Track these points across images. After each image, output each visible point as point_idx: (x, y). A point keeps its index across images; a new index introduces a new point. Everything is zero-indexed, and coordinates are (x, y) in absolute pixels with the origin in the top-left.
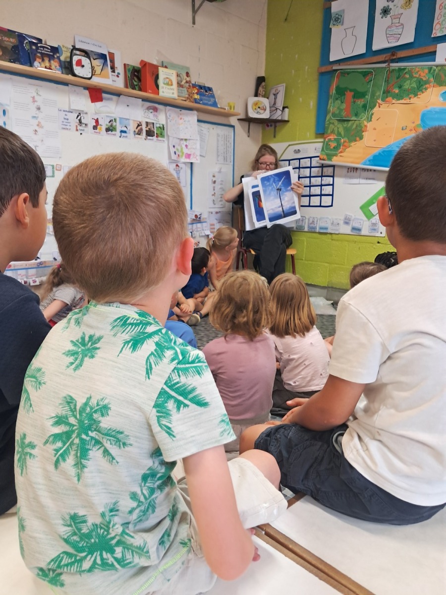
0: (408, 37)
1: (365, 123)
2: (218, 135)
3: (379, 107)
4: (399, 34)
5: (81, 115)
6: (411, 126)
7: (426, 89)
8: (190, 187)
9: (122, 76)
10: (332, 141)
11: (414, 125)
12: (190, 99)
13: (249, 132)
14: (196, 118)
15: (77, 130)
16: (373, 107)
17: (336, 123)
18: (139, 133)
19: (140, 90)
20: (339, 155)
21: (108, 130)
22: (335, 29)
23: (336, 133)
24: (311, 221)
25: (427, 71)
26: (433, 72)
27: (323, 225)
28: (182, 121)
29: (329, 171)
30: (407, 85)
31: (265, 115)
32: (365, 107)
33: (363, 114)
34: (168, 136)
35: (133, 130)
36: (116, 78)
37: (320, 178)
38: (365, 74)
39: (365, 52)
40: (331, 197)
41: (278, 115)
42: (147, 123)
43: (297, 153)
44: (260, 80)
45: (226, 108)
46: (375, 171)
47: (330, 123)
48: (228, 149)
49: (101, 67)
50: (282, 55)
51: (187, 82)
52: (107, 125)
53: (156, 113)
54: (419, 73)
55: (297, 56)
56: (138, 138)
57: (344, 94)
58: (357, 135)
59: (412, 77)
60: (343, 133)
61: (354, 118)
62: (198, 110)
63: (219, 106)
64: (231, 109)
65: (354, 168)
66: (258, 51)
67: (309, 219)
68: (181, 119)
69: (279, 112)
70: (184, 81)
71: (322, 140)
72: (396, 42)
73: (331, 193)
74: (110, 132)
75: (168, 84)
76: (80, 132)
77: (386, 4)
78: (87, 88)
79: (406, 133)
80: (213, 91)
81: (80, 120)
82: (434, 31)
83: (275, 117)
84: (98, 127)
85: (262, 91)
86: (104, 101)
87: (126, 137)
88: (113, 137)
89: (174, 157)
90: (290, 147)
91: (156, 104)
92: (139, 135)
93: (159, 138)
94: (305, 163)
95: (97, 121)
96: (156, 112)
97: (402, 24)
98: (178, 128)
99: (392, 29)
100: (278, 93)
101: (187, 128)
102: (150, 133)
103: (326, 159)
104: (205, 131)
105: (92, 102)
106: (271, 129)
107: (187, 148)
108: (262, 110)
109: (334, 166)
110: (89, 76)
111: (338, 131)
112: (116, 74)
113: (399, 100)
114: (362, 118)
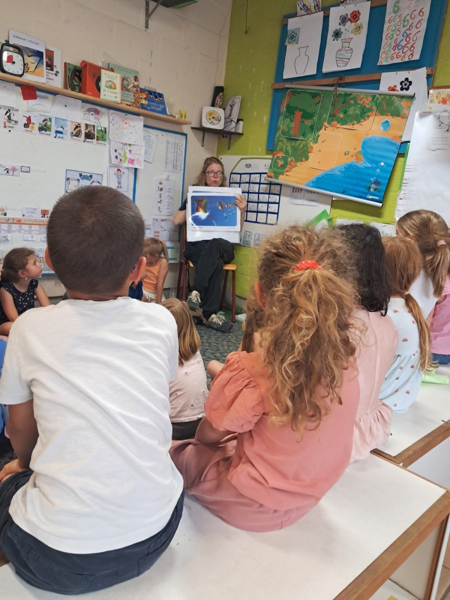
0: (356, 63)
1: (312, 144)
2: (168, 142)
3: (325, 130)
4: (348, 59)
5: (11, 112)
6: (353, 152)
7: (369, 117)
8: (132, 192)
9: (61, 75)
10: (280, 159)
11: (355, 151)
12: (136, 104)
13: (203, 141)
14: (142, 124)
15: (5, 127)
16: (319, 130)
17: (285, 141)
18: (77, 135)
19: (80, 91)
20: (285, 173)
21: (41, 129)
22: (290, 48)
23: (284, 151)
24: (257, 237)
25: (370, 98)
26: (376, 101)
28: (127, 125)
29: (276, 189)
30: (351, 111)
31: (219, 126)
32: (312, 128)
33: (310, 135)
34: (110, 140)
35: (70, 131)
36: (53, 77)
37: (268, 195)
38: (315, 95)
39: (315, 73)
40: (276, 215)
41: (232, 127)
42: (87, 126)
43: (248, 167)
44: (218, 90)
45: (177, 116)
46: (318, 193)
47: (279, 141)
48: (178, 156)
49: (36, 64)
50: (241, 67)
51: (134, 86)
52: (40, 124)
53: (97, 116)
54: (363, 100)
55: (254, 70)
56: (76, 139)
57: (294, 113)
58: (302, 155)
59: (356, 103)
60: (290, 152)
61: (301, 138)
62: (144, 115)
63: (168, 113)
64: (181, 117)
65: (299, 188)
66: (218, 61)
67: (255, 235)
68: (126, 123)
69: (233, 124)
70: (132, 85)
71: (271, 157)
72: (344, 66)
73: (277, 212)
74: (43, 132)
75: (110, 87)
76: (8, 129)
77: (338, 27)
78: (18, 84)
79: (348, 159)
80: (163, 98)
81: (9, 117)
82: (380, 60)
83: (228, 129)
84: (30, 125)
85: (219, 100)
86: (38, 99)
87: (62, 138)
88: (46, 137)
89: (114, 161)
90: (242, 160)
91: (97, 106)
92: (77, 136)
93: (100, 142)
94: (255, 178)
95: (29, 119)
96: (98, 114)
97: (352, 49)
98: (122, 132)
99: (342, 52)
100: (234, 105)
101: (131, 133)
102: (89, 136)
103: (273, 176)
104: (153, 137)
105: (24, 99)
106: (226, 140)
107: (130, 153)
108: (216, 120)
109: (281, 185)
110: (21, 73)
111: (286, 149)
112: (54, 72)
113: (343, 125)
114: (308, 139)
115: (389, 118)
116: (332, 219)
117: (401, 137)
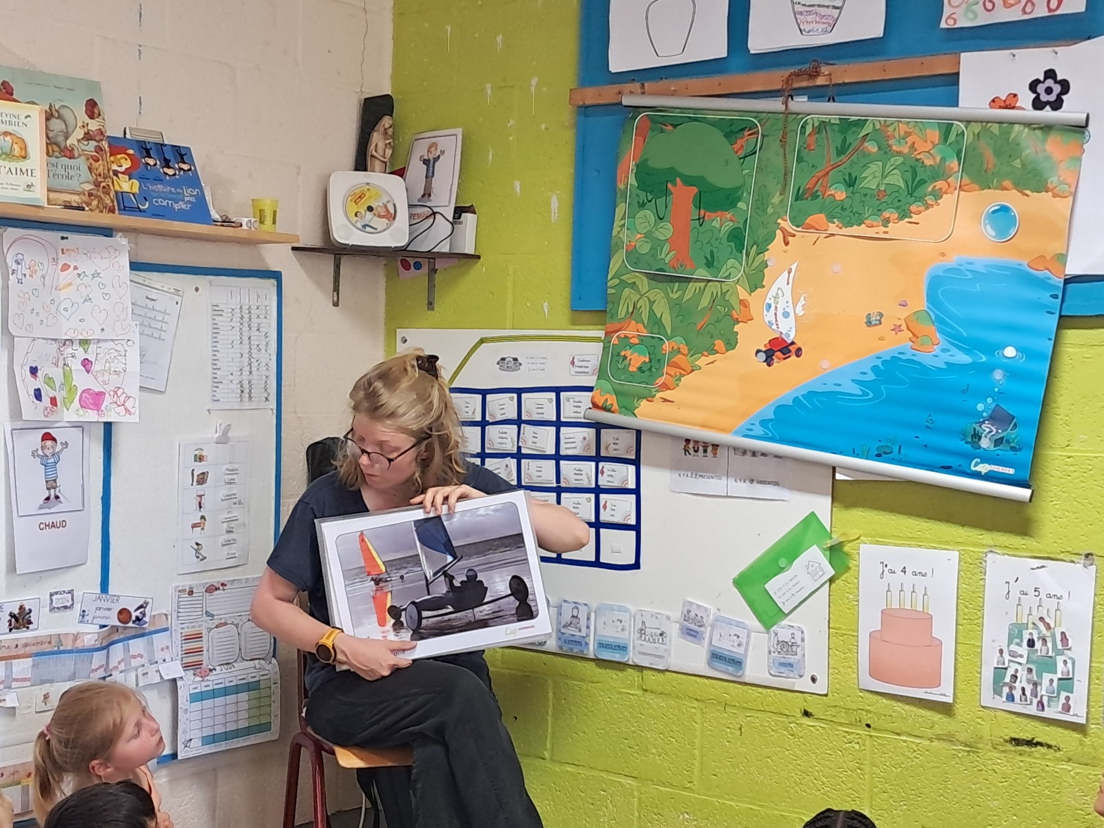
0: (865, 21)
1: (743, 293)
2: (217, 311)
3: (787, 244)
4: (835, 8)
6: (896, 314)
7: (937, 195)
10: (632, 345)
12: (99, 200)
13: (336, 287)
14: (125, 260)
16: (763, 244)
17: (644, 284)
20: (659, 395)
23: (645, 319)
25: (935, 134)
26: (958, 142)
27: (611, 633)
28: (70, 273)
29: (621, 443)
30: (871, 179)
31: (394, 236)
32: (736, 237)
33: (731, 262)
37: (593, 464)
38: (733, 129)
39: (724, 54)
40: (633, 534)
41: (437, 237)
43: (508, 369)
45: (245, 222)
46: (779, 457)
47: (624, 285)
51: (88, 136)
54: (909, 141)
57: (667, 193)
58: (714, 330)
59: (886, 151)
60: (667, 322)
61: (703, 274)
62: (130, 232)
63: (215, 215)
64: (262, 222)
68: (65, 267)
70: (79, 134)
73: (633, 522)
79: (881, 339)
80: (192, 163)
94: (538, 406)
98: (53, 301)
101: (89, 299)
103: (616, 406)
104: (164, 302)
107: (87, 371)
109: (637, 431)
113: (849, 224)
114: (728, 277)
115: (1011, 199)
116: (841, 544)
117: (1062, 258)
